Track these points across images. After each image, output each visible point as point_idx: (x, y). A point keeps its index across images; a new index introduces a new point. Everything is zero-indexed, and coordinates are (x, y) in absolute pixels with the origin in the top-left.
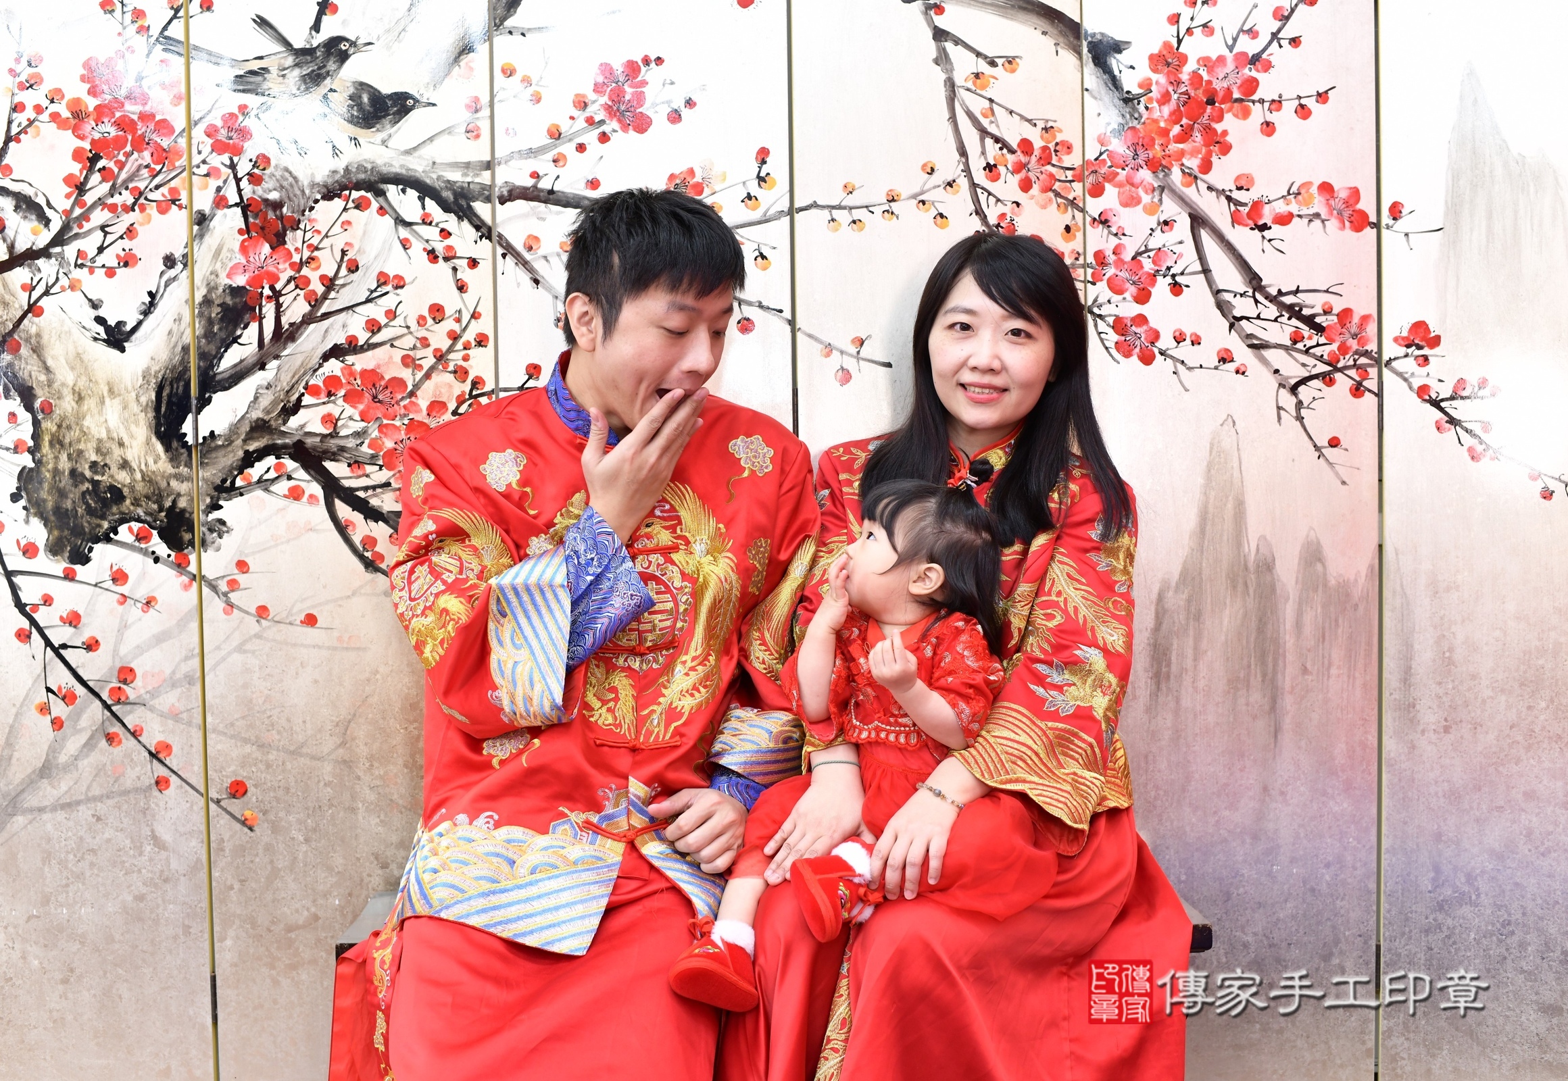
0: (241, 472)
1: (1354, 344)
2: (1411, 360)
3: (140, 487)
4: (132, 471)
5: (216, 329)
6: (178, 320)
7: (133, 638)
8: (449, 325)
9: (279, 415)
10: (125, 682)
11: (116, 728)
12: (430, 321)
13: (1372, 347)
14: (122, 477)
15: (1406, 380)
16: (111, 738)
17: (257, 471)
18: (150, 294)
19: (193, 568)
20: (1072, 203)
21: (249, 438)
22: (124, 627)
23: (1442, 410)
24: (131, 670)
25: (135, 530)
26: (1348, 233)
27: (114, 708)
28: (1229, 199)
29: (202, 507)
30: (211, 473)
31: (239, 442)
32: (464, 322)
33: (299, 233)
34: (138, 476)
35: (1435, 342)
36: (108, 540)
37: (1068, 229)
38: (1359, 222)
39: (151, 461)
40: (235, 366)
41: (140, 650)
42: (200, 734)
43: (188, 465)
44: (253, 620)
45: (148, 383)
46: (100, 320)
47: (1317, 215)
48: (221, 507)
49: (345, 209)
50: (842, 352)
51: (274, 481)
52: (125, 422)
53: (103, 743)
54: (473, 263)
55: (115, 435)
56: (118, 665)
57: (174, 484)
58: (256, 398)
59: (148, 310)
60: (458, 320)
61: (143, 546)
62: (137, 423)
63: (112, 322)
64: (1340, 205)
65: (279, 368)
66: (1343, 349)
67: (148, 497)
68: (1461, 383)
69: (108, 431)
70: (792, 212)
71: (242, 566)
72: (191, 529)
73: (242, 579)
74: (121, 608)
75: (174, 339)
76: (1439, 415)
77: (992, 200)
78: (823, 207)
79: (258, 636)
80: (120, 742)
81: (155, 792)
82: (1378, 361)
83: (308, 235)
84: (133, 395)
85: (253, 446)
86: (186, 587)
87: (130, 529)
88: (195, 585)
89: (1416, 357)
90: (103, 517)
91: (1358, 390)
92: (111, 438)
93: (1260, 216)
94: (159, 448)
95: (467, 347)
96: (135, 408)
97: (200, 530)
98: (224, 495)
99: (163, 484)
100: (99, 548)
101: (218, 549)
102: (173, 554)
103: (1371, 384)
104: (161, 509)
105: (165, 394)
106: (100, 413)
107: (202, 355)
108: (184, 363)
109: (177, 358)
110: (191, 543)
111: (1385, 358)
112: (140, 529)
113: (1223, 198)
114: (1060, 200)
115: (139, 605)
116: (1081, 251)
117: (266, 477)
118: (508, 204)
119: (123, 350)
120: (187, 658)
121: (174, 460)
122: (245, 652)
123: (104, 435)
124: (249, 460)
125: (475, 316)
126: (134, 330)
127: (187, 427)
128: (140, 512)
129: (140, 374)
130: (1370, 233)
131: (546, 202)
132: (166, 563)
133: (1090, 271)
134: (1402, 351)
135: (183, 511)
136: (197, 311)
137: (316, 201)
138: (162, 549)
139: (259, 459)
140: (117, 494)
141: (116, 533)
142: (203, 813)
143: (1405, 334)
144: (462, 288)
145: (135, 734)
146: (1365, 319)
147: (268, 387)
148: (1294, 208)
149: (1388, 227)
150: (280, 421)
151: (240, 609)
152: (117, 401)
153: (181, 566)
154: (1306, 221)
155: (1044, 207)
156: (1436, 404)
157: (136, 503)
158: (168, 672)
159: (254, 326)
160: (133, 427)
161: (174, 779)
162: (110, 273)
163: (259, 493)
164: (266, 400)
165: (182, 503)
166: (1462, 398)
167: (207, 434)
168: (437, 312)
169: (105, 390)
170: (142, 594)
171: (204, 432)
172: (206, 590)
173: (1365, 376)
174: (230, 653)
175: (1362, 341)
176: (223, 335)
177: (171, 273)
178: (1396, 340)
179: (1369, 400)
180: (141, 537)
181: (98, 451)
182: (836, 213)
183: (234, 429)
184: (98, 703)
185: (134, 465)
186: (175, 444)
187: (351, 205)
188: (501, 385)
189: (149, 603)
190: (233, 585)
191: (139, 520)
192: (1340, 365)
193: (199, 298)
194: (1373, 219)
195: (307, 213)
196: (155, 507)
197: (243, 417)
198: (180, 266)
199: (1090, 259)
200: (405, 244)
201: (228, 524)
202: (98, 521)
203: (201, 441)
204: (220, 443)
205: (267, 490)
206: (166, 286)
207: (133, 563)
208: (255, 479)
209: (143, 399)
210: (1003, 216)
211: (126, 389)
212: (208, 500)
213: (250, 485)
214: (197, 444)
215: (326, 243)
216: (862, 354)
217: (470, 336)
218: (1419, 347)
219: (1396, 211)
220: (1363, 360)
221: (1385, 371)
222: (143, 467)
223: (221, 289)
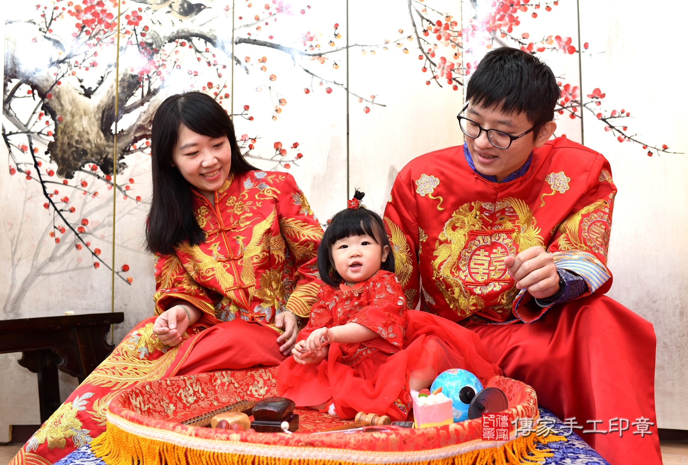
0: (133, 144)
1: (571, 98)
2: (594, 103)
3: (94, 150)
4: (91, 144)
5: (126, 90)
6: (112, 87)
7: (88, 208)
8: (214, 90)
9: (148, 123)
10: (84, 225)
11: (80, 243)
12: (207, 88)
13: (578, 99)
14: (88, 146)
15: (592, 111)
16: (78, 247)
17: (139, 144)
18: (102, 78)
19: (112, 181)
20: (458, 45)
21: (137, 131)
22: (85, 203)
23: (607, 122)
24: (87, 220)
25: (91, 166)
26: (567, 54)
27: (80, 235)
28: (520, 42)
29: (117, 158)
30: (121, 145)
31: (132, 133)
32: (220, 89)
33: (159, 55)
34: (94, 145)
35: (603, 96)
36: (80, 170)
37: (456, 54)
38: (572, 50)
39: (98, 140)
40: (132, 104)
41: (90, 213)
42: (112, 245)
43: (113, 142)
44: (135, 202)
45: (99, 110)
46: (82, 87)
47: (555, 48)
48: (124, 158)
49: (177, 46)
50: (366, 101)
51: (145, 148)
52: (90, 125)
53: (75, 248)
54: (224, 67)
55: (86, 130)
56: (82, 218)
57: (107, 149)
58: (140, 117)
59: (100, 83)
60: (218, 88)
61: (94, 172)
62: (94, 125)
63: (87, 88)
64: (564, 44)
65: (149, 105)
66: (567, 100)
67: (97, 154)
68: (614, 112)
69: (83, 128)
70: (347, 47)
71: (131, 181)
72: (112, 166)
73: (131, 185)
74: (84, 196)
75: (110, 94)
76: (606, 125)
77: (426, 43)
78: (359, 46)
79: (136, 208)
80: (81, 248)
81: (93, 268)
82: (581, 105)
83: (162, 56)
84: (93, 115)
85: (138, 135)
86: (110, 188)
87: (89, 166)
88: (113, 188)
89: (596, 102)
90: (79, 161)
91: (573, 116)
92: (84, 131)
93: (532, 49)
94: (102, 135)
95: (221, 98)
96: (94, 120)
97: (115, 166)
98: (126, 153)
99: (103, 149)
100: (77, 173)
101: (122, 174)
102: (105, 176)
103: (578, 113)
104: (101, 158)
105: (105, 114)
106: (81, 121)
107: (120, 100)
108: (113, 102)
109: (110, 101)
110: (112, 171)
111: (584, 103)
112: (93, 166)
113: (517, 42)
114: (453, 44)
115: (91, 195)
116: (461, 63)
117: (142, 147)
118: (238, 45)
119: (90, 98)
120: (109, 216)
121: (107, 139)
122: (131, 214)
123: (81, 130)
124: (136, 140)
125: (225, 86)
126: (95, 90)
127: (113, 127)
128: (94, 159)
129: (96, 106)
130: (576, 55)
131: (253, 44)
132: (102, 179)
133: (465, 71)
134: (591, 100)
135: (110, 159)
136: (119, 84)
137: (166, 43)
138: (101, 174)
139: (140, 139)
140: (85, 152)
141: (84, 167)
142: (111, 277)
143: (591, 93)
144: (220, 76)
145: (87, 245)
146: (575, 88)
147: (145, 112)
148: (546, 45)
149: (583, 52)
150: (148, 125)
151: (130, 197)
152: (87, 117)
153: (108, 180)
154: (551, 50)
155: (446, 46)
156: (604, 120)
157: (92, 156)
158: (101, 221)
159: (140, 90)
160: (92, 127)
161: (101, 263)
162: (87, 69)
163: (139, 153)
164: (143, 118)
165: (110, 156)
166: (615, 117)
167: (120, 130)
168: (210, 85)
169: (82, 113)
170: (92, 191)
171: (119, 129)
172: (117, 190)
173: (575, 110)
174: (125, 215)
175: (574, 97)
176: (128, 93)
177: (110, 69)
178: (588, 96)
179: (578, 120)
180: (94, 169)
181: (79, 135)
182: (364, 48)
183: (131, 128)
184: (73, 233)
185: (92, 141)
186: (108, 133)
187: (179, 44)
188: (234, 113)
189: (95, 194)
190: (128, 188)
191: (93, 162)
192: (565, 106)
193: (120, 79)
194: (577, 49)
195: (162, 47)
196: (99, 157)
197: (134, 124)
198: (113, 67)
199: (465, 66)
200: (199, 59)
201: (127, 164)
202: (77, 162)
203: (118, 132)
204: (125, 133)
205: (142, 151)
206: (108, 73)
207: (90, 179)
208: (138, 147)
209: (97, 117)
210: (430, 50)
211: (91, 113)
212: (120, 155)
213: (136, 150)
214: (116, 134)
215: (169, 59)
216: (374, 102)
217: (222, 94)
218: (597, 98)
219: (586, 46)
220: (575, 104)
221: (584, 108)
222: (96, 142)
223: (128, 76)
